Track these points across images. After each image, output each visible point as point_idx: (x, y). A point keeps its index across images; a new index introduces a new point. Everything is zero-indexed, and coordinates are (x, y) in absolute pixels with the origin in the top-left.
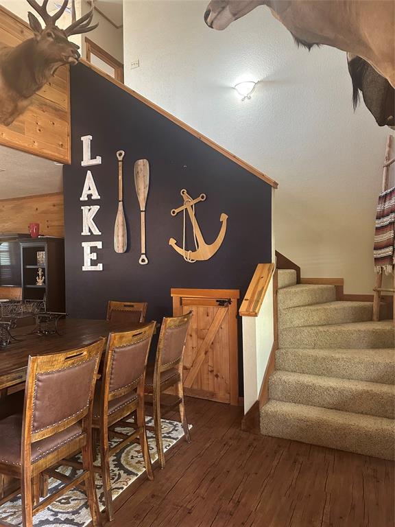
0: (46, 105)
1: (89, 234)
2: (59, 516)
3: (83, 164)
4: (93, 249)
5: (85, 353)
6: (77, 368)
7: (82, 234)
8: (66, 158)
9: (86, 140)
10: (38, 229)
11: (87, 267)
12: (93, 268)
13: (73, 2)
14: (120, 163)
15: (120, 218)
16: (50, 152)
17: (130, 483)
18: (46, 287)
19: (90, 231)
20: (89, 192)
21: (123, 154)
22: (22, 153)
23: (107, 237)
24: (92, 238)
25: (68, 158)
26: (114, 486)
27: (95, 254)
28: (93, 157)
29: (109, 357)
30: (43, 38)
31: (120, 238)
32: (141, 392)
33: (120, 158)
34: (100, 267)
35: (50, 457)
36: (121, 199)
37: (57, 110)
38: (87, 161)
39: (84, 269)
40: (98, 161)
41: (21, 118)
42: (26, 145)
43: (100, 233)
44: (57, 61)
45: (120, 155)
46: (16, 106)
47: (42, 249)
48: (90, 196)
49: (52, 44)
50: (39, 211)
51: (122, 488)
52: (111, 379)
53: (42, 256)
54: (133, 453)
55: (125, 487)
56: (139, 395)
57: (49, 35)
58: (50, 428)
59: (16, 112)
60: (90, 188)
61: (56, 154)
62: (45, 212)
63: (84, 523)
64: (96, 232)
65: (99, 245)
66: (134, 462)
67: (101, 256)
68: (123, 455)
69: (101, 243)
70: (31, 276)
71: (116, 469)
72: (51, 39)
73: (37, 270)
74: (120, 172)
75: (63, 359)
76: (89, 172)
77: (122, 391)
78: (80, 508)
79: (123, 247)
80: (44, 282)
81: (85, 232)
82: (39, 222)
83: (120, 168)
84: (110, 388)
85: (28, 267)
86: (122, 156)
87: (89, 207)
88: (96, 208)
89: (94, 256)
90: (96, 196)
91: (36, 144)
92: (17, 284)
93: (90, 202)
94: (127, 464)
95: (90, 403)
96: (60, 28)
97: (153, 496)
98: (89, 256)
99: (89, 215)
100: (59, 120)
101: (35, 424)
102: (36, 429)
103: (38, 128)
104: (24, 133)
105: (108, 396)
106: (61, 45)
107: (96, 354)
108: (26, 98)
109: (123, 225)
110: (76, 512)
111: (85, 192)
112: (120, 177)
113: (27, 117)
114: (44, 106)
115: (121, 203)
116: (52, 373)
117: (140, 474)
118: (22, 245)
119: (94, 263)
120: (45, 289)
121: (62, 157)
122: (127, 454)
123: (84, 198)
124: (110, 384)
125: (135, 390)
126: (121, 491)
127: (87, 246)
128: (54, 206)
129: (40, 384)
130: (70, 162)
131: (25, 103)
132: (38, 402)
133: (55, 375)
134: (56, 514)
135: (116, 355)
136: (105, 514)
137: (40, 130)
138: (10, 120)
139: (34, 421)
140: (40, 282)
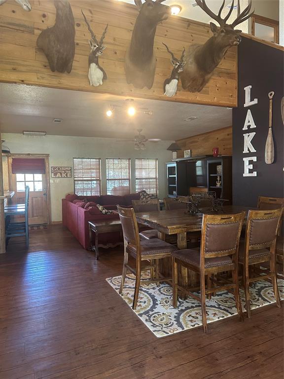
0: (222, 73)
1: (248, 152)
2: (221, 306)
3: (245, 105)
4: (251, 162)
5: (232, 218)
6: (228, 225)
7: (244, 152)
8: (234, 103)
9: (248, 89)
10: (217, 152)
11: (246, 174)
12: (251, 175)
13: (239, 1)
14: (271, 101)
15: (269, 139)
16: (224, 102)
17: (264, 305)
18: (222, 187)
19: (249, 150)
20: (249, 124)
21: (273, 94)
22: (208, 106)
23: (260, 153)
24: (250, 154)
25: (236, 104)
26: (254, 303)
27: (252, 165)
28: (252, 100)
29: (249, 224)
30: (219, 35)
31: (269, 154)
32: (273, 251)
33: (271, 97)
34: (255, 174)
35: (214, 268)
36: (270, 125)
37: (228, 74)
38: (248, 103)
39: (244, 175)
40: (256, 101)
41: (207, 85)
42: (210, 101)
43: (255, 151)
44: (226, 46)
45: (271, 95)
46: (204, 80)
47: (220, 164)
48: (249, 126)
49: (224, 36)
50: (219, 139)
51: (259, 306)
52: (250, 237)
53: (220, 168)
54: (269, 291)
55: (261, 306)
56: (271, 253)
57: (222, 32)
58: (214, 253)
59: (204, 82)
60: (250, 121)
61: (228, 103)
62: (222, 140)
63: (233, 314)
64: (253, 150)
65: (255, 159)
66: (269, 296)
67: (256, 166)
68: (263, 291)
69: (256, 157)
70: (213, 181)
71: (257, 296)
72: (223, 34)
73: (217, 177)
74: (271, 107)
75: (220, 218)
76: (249, 111)
77: (258, 247)
78: (233, 307)
79: (271, 159)
80: (221, 184)
81: (246, 151)
82: (218, 147)
83: (271, 104)
84: (250, 242)
85: (211, 175)
86: (272, 96)
87: (248, 134)
88: (253, 134)
89: (251, 167)
90: (253, 126)
91: (216, 99)
92: (205, 186)
93: (250, 130)
94: (264, 295)
95: (237, 247)
96: (229, 24)
97: (278, 315)
98: (247, 167)
99: (248, 139)
100: (230, 80)
101: (207, 249)
102: (207, 251)
103: (217, 88)
104: (209, 94)
105: (248, 247)
106: (229, 35)
107: (240, 220)
108: (209, 73)
109: (272, 144)
110: (230, 308)
111: (246, 124)
112: (271, 111)
113: (211, 84)
114: (221, 74)
115: (270, 129)
116: (214, 225)
117: (272, 303)
118: (208, 162)
119: (251, 171)
120: (221, 189)
121: (232, 103)
122: (266, 291)
123: (245, 128)
124: (250, 240)
125: (269, 249)
126: (258, 307)
127: (246, 160)
128: (228, 135)
129: (208, 229)
130: (237, 106)
131: (209, 76)
132: (207, 238)
133: (216, 226)
134: (219, 305)
135: (253, 223)
136: (246, 314)
137: (218, 90)
138: (201, 88)
139: (206, 247)
140: (218, 185)
